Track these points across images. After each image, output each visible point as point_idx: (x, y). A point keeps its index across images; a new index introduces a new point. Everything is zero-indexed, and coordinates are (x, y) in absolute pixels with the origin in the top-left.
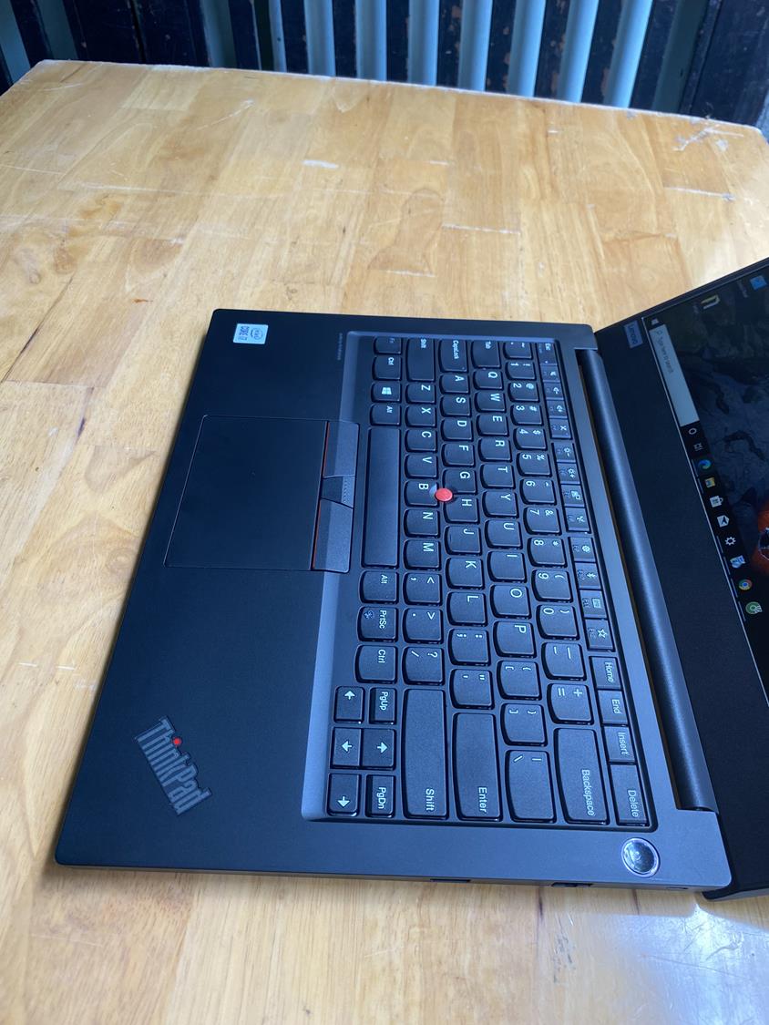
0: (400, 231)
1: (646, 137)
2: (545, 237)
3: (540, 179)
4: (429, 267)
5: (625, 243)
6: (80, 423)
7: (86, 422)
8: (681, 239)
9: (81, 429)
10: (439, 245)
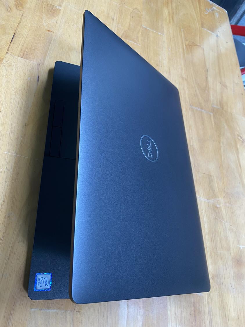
0: (130, 25)
1: (198, 6)
2: (170, 39)
3: (169, 15)
4: (139, 42)
5: (191, 47)
6: (37, 77)
7: (39, 77)
8: (205, 49)
9: (38, 80)
10: (141, 34)
